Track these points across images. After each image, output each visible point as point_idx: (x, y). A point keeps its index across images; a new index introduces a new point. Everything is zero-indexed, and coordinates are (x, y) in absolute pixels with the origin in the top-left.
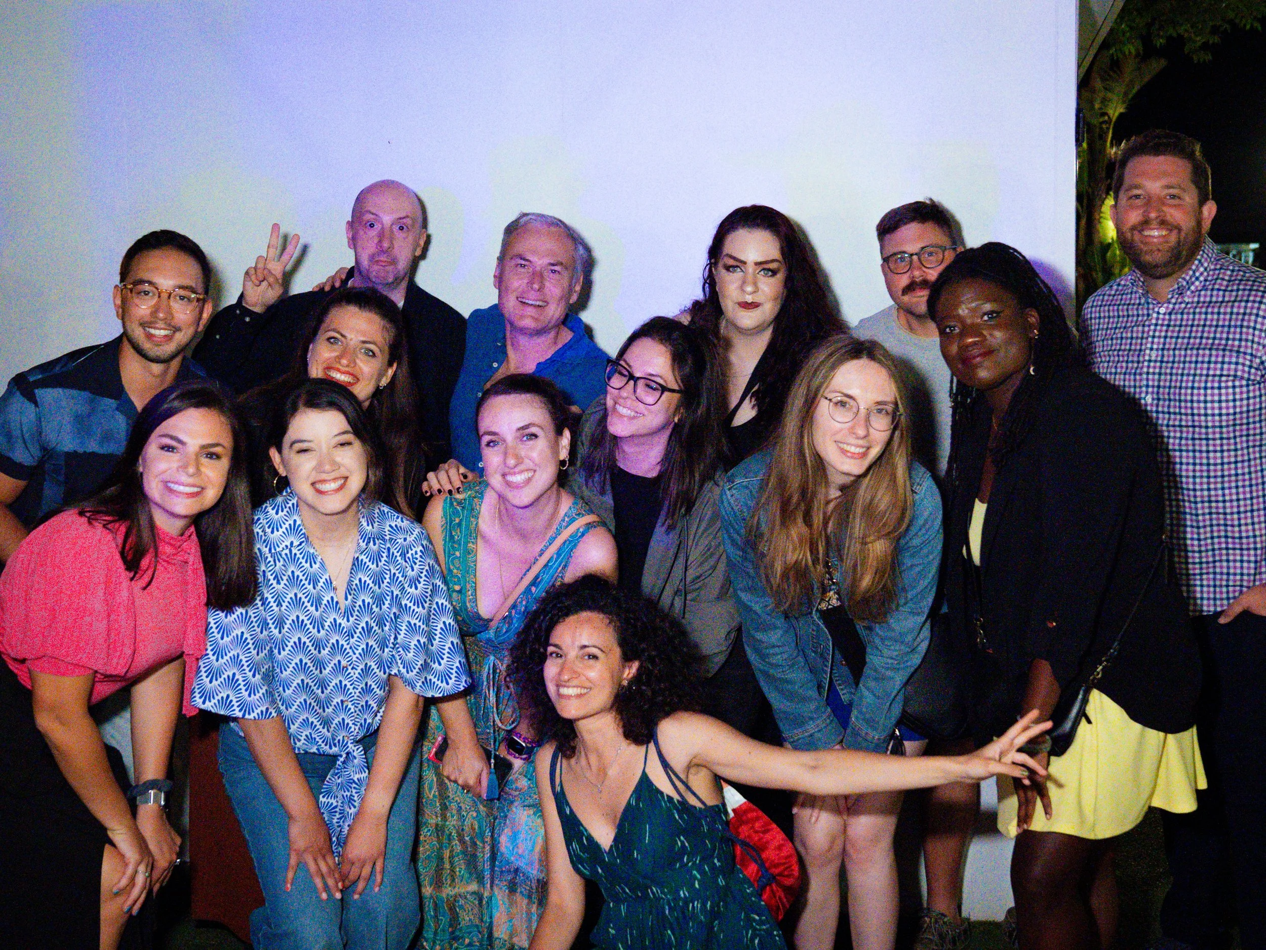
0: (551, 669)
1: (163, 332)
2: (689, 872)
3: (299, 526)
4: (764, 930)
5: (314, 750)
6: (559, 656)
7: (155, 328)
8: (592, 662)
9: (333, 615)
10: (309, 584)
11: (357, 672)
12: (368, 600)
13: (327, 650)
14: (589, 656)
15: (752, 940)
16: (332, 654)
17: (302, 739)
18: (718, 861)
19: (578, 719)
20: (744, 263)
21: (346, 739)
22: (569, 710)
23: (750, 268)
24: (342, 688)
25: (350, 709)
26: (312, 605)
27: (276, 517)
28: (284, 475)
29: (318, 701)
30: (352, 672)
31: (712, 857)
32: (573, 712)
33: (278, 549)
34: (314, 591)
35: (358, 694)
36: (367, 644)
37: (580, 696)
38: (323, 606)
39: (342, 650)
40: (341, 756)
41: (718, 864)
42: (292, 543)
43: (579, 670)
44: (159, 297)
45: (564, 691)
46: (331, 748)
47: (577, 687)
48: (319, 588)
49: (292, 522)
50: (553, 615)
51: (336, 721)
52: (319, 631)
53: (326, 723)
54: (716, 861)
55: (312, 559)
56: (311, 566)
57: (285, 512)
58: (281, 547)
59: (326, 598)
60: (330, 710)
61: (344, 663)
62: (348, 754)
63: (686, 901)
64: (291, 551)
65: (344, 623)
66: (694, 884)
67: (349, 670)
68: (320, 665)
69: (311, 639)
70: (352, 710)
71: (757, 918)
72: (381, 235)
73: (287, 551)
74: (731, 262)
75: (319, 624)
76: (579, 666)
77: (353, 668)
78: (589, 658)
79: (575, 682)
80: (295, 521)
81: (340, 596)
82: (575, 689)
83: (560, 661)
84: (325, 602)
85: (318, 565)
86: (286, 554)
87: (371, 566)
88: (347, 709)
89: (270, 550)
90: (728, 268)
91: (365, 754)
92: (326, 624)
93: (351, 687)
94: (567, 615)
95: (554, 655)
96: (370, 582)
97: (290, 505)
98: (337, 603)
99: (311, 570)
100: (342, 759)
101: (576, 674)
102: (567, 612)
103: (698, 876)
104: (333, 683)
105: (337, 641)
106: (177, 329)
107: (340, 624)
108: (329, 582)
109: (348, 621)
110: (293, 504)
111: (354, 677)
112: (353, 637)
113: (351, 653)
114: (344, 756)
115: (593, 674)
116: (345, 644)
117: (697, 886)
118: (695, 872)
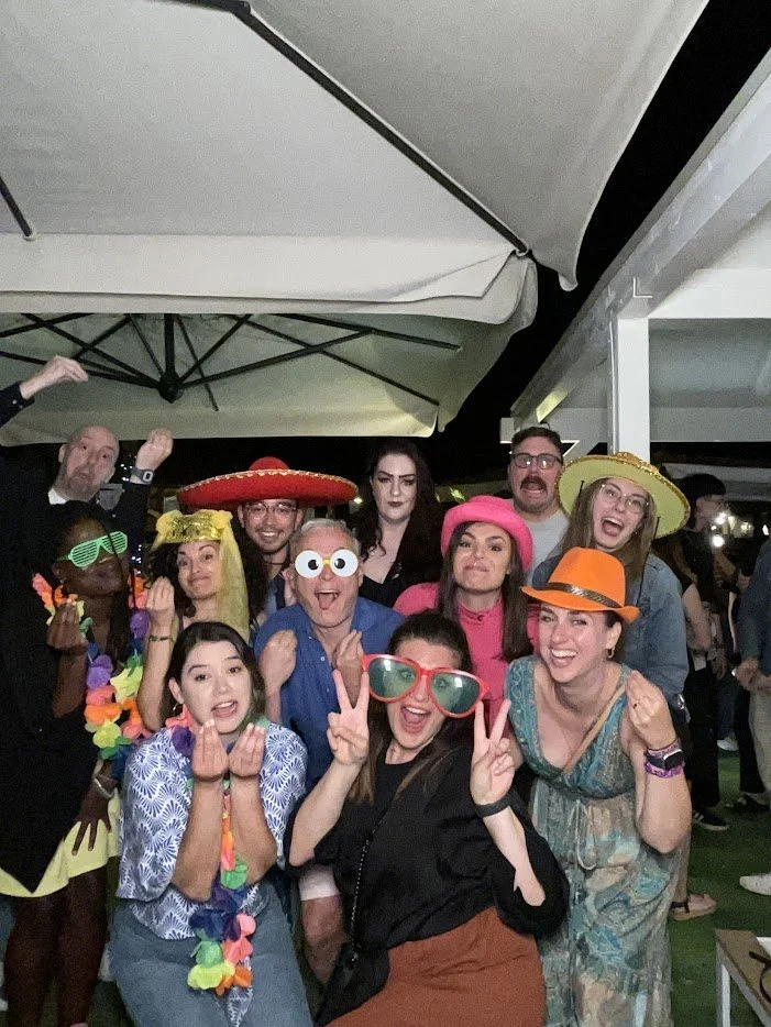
1: (272, 534)
20: (392, 476)
23: (396, 480)
74: (384, 476)
90: (382, 480)
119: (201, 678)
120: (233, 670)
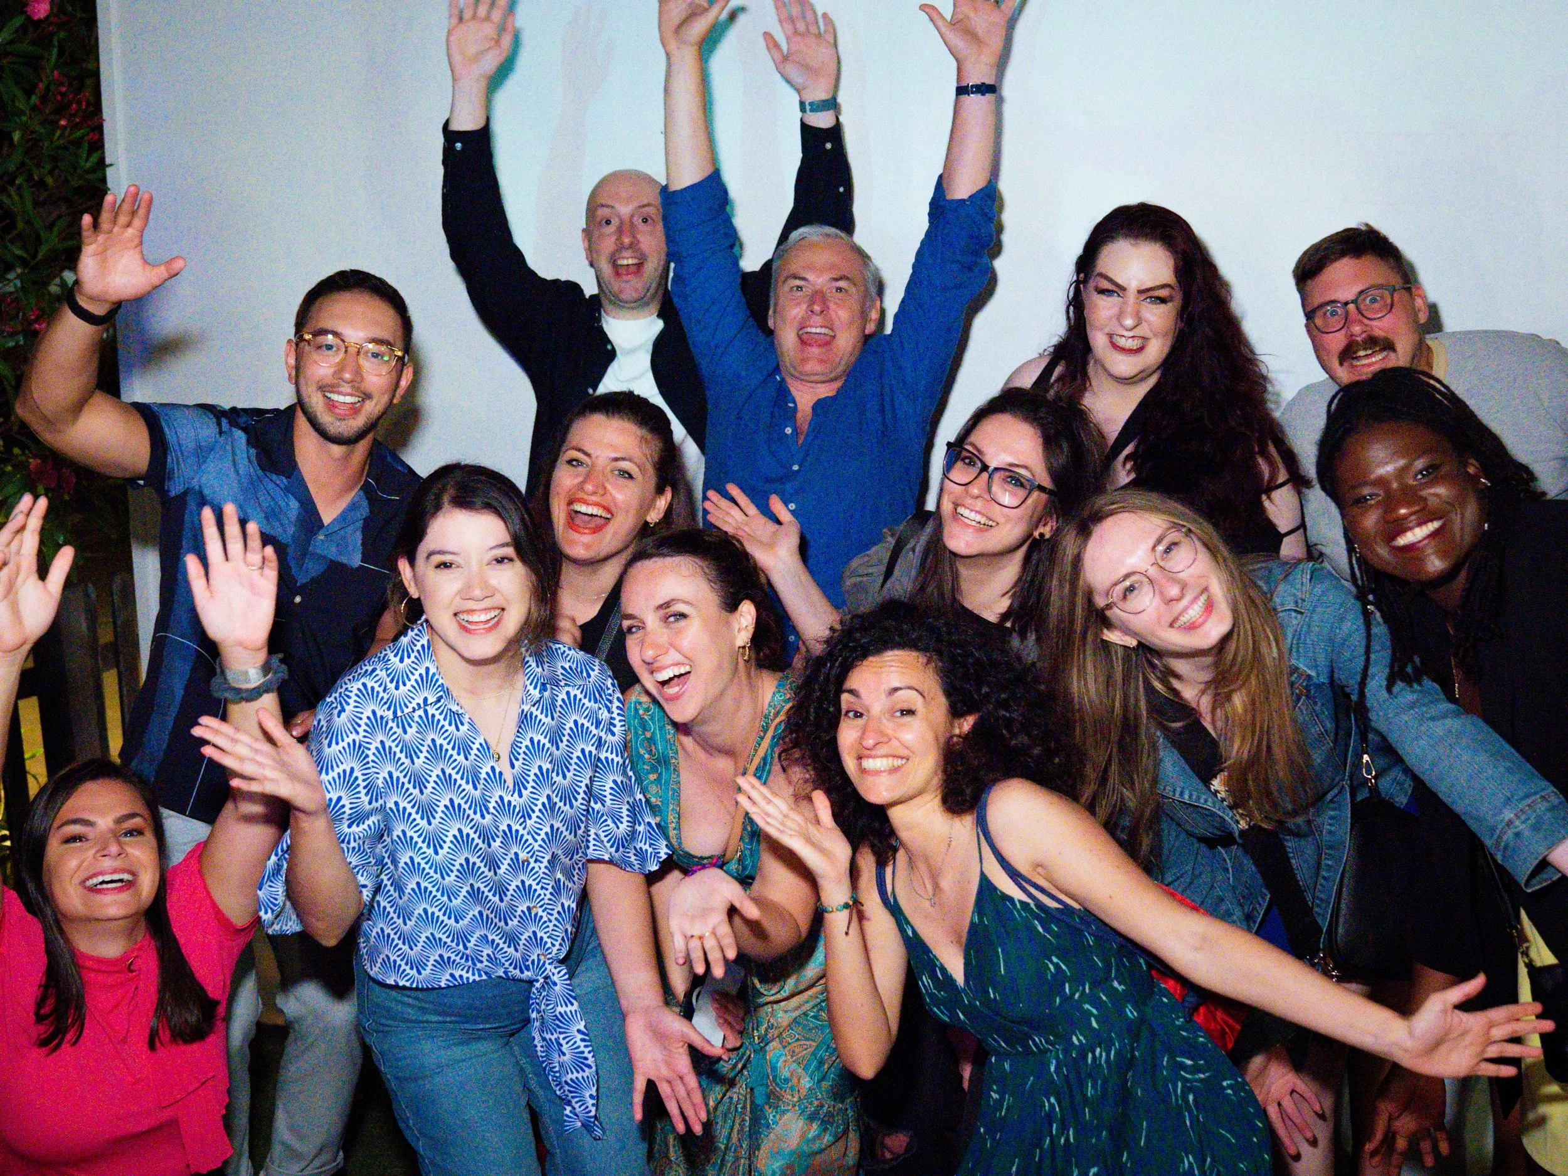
0: (848, 735)
1: (349, 399)
2: (1078, 1006)
3: (434, 674)
4: (1201, 1080)
5: (501, 973)
6: (858, 715)
7: (340, 393)
8: (907, 719)
9: (498, 793)
10: (459, 754)
11: (542, 866)
12: (546, 766)
13: (498, 840)
14: (902, 711)
15: (1184, 1097)
16: (505, 844)
17: (484, 959)
18: (1120, 984)
19: (894, 804)
20: (1122, 288)
21: (542, 958)
22: (876, 791)
23: (1132, 298)
24: (525, 891)
25: (541, 917)
26: (467, 782)
27: (401, 665)
28: (415, 596)
29: (496, 910)
30: (536, 865)
31: (1108, 978)
32: (884, 793)
33: (406, 711)
34: (467, 763)
35: (549, 896)
36: (552, 826)
37: (894, 770)
38: (482, 781)
39: (518, 839)
40: (537, 981)
41: (1121, 988)
42: (426, 700)
43: (889, 732)
44: (346, 351)
45: (869, 764)
46: (522, 972)
47: (886, 756)
48: (471, 757)
49: (423, 672)
50: (845, 659)
51: (526, 936)
52: (483, 817)
53: (512, 939)
54: (1116, 984)
55: (456, 718)
56: (458, 729)
57: (413, 658)
58: (411, 706)
59: (486, 769)
60: (515, 922)
61: (523, 856)
62: (546, 978)
63: (1083, 1051)
64: (426, 712)
65: (515, 800)
66: (1090, 1023)
67: (532, 864)
68: (493, 864)
69: (476, 828)
70: (545, 919)
71: (1189, 1062)
72: (620, 231)
73: (421, 712)
75: (482, 807)
76: (888, 726)
77: (536, 861)
78: (902, 714)
79: (881, 750)
80: (427, 669)
81: (503, 766)
82: (884, 760)
83: (860, 722)
84: (484, 775)
85: (466, 726)
86: (420, 717)
87: (544, 720)
88: (537, 919)
89: (395, 712)
91: (570, 979)
92: (491, 806)
93: (538, 887)
94: (864, 656)
95: (851, 714)
96: (546, 741)
97: (419, 647)
98: (501, 774)
99: (459, 734)
100: (538, 985)
101: (884, 739)
102: (865, 653)
103: (1095, 1011)
104: (513, 886)
105: (509, 826)
106: (367, 396)
107: (509, 802)
108: (486, 747)
109: (520, 796)
110: (423, 646)
111: (540, 872)
112: (530, 817)
113: (531, 841)
114: (542, 981)
115: (908, 736)
116: (520, 828)
117: (1095, 1024)
118: (1087, 1006)
119: (446, 565)
120: (500, 561)
